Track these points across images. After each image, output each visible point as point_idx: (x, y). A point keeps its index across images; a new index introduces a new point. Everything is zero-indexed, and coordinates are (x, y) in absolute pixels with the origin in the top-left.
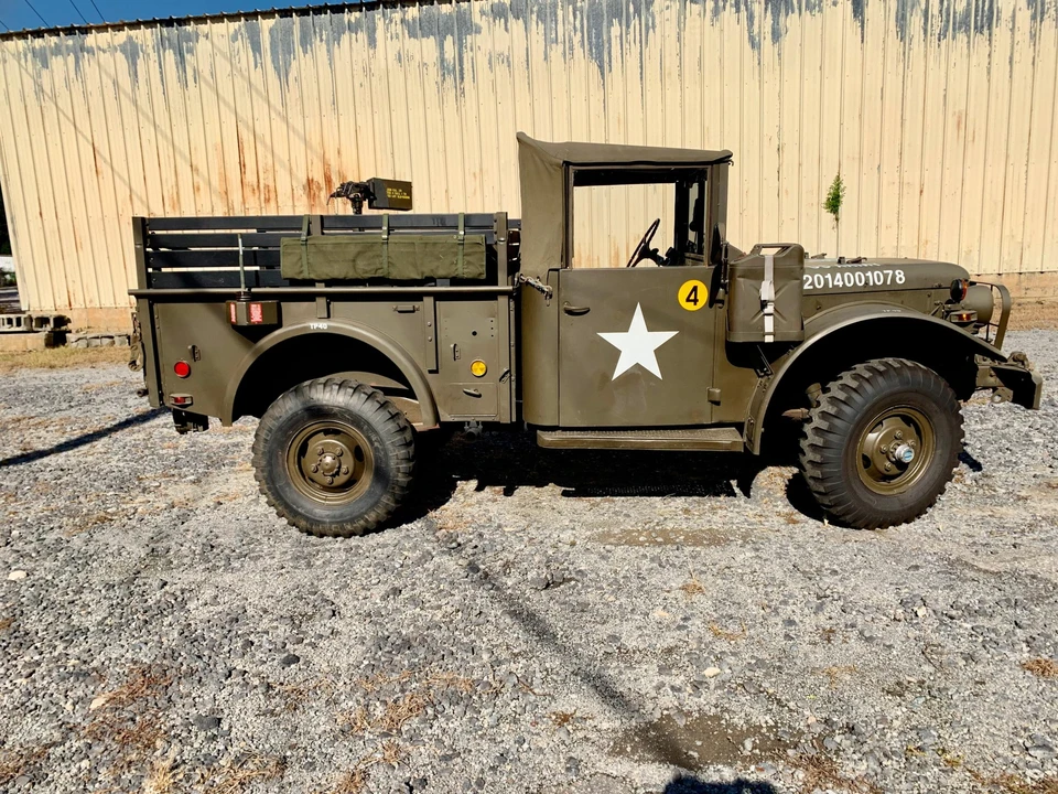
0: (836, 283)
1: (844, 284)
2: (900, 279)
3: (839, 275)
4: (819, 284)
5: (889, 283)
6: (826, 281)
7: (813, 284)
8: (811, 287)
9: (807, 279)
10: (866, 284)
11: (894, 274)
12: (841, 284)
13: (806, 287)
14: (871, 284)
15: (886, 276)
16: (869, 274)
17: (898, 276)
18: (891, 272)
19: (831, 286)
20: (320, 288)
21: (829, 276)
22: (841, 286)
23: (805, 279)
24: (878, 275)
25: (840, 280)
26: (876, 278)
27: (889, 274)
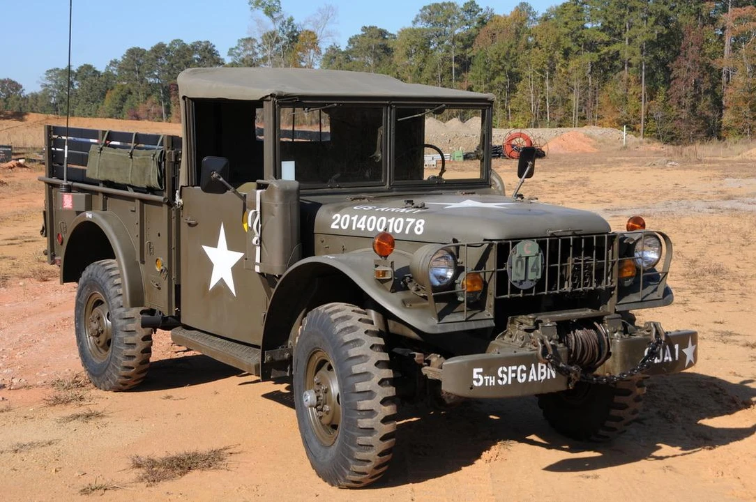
0: (359, 226)
1: (366, 228)
2: (419, 230)
3: (364, 218)
4: (344, 225)
5: (407, 232)
6: (351, 222)
7: (339, 224)
8: (337, 227)
9: (336, 218)
10: (386, 230)
11: (416, 222)
12: (363, 227)
13: (333, 226)
14: (391, 231)
15: (406, 224)
16: (391, 221)
17: (418, 226)
18: (412, 221)
19: (354, 228)
20: (101, 188)
21: (355, 218)
22: (363, 229)
23: (334, 217)
24: (399, 222)
25: (363, 223)
26: (396, 226)
27: (409, 222)
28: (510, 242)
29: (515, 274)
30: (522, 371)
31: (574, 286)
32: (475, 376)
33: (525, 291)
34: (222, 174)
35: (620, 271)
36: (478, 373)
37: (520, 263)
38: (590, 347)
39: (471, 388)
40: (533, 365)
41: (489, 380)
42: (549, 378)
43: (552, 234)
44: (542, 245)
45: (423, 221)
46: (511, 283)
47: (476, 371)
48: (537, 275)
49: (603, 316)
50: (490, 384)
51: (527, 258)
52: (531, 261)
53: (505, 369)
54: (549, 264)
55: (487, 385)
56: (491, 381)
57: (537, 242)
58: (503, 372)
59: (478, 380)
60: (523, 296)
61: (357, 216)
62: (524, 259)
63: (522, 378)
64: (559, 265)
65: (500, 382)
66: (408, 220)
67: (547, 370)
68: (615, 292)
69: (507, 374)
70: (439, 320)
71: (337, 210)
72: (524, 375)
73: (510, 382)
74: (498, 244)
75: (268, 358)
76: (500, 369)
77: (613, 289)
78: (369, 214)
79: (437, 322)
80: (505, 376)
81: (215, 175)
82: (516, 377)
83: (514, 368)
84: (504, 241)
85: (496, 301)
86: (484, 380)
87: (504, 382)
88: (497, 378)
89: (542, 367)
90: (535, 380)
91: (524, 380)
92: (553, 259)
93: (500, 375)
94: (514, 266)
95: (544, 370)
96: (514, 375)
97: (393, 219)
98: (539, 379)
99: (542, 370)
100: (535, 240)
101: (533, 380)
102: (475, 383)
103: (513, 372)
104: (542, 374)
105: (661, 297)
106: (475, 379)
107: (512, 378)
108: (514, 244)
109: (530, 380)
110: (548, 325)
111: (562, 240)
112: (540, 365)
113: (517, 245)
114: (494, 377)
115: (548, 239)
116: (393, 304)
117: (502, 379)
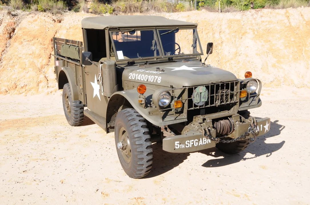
0: (138, 78)
1: (141, 79)
2: (159, 81)
3: (140, 75)
4: (133, 77)
5: (155, 82)
6: (136, 76)
7: (131, 77)
8: (131, 78)
9: (131, 75)
10: (147, 80)
11: (158, 78)
12: (139, 79)
13: (130, 78)
14: (149, 81)
15: (155, 78)
17: (159, 79)
18: (157, 77)
19: (136, 79)
20: (65, 59)
22: (139, 80)
23: (130, 75)
24: (152, 77)
25: (140, 77)
26: (151, 79)
27: (156, 78)
28: (194, 87)
29: (196, 100)
30: (196, 142)
31: (221, 102)
32: (176, 145)
33: (200, 106)
34: (89, 58)
35: (240, 95)
36: (177, 144)
37: (198, 95)
38: (226, 127)
39: (175, 149)
40: (201, 139)
41: (182, 146)
42: (208, 143)
43: (212, 83)
44: (207, 87)
45: (161, 77)
46: (194, 104)
47: (176, 142)
48: (205, 99)
49: (232, 115)
50: (183, 148)
51: (201, 93)
52: (203, 94)
53: (189, 141)
54: (210, 95)
55: (181, 148)
56: (183, 146)
57: (206, 86)
58: (188, 143)
59: (177, 146)
60: (200, 108)
61: (138, 74)
62: (200, 94)
63: (196, 144)
64: (215, 95)
65: (187, 146)
66: (155, 77)
67: (207, 140)
68: (238, 103)
69: (189, 143)
70: (163, 120)
71: (131, 71)
72: (197, 143)
73: (191, 146)
74: (188, 89)
75: (109, 126)
76: (187, 141)
77: (237, 102)
78: (142, 73)
79: (162, 121)
80: (189, 144)
81: (87, 59)
82: (193, 144)
83: (193, 141)
84: (191, 87)
85: (188, 111)
86: (180, 146)
87: (188, 146)
88: (185, 145)
89: (205, 139)
90: (202, 144)
91: (197, 145)
92: (212, 92)
93: (187, 144)
94: (195, 97)
95: (206, 140)
96: (192, 143)
97: (150, 76)
98: (204, 144)
99: (205, 140)
100: (204, 86)
101: (201, 145)
102: (176, 147)
103: (192, 142)
104: (205, 142)
105: (257, 104)
106: (176, 146)
107: (192, 145)
108: (195, 88)
109: (199, 145)
110: (209, 121)
111: (216, 85)
112: (204, 138)
113: (197, 89)
114: (184, 145)
115: (210, 85)
116: (145, 113)
117: (187, 145)
